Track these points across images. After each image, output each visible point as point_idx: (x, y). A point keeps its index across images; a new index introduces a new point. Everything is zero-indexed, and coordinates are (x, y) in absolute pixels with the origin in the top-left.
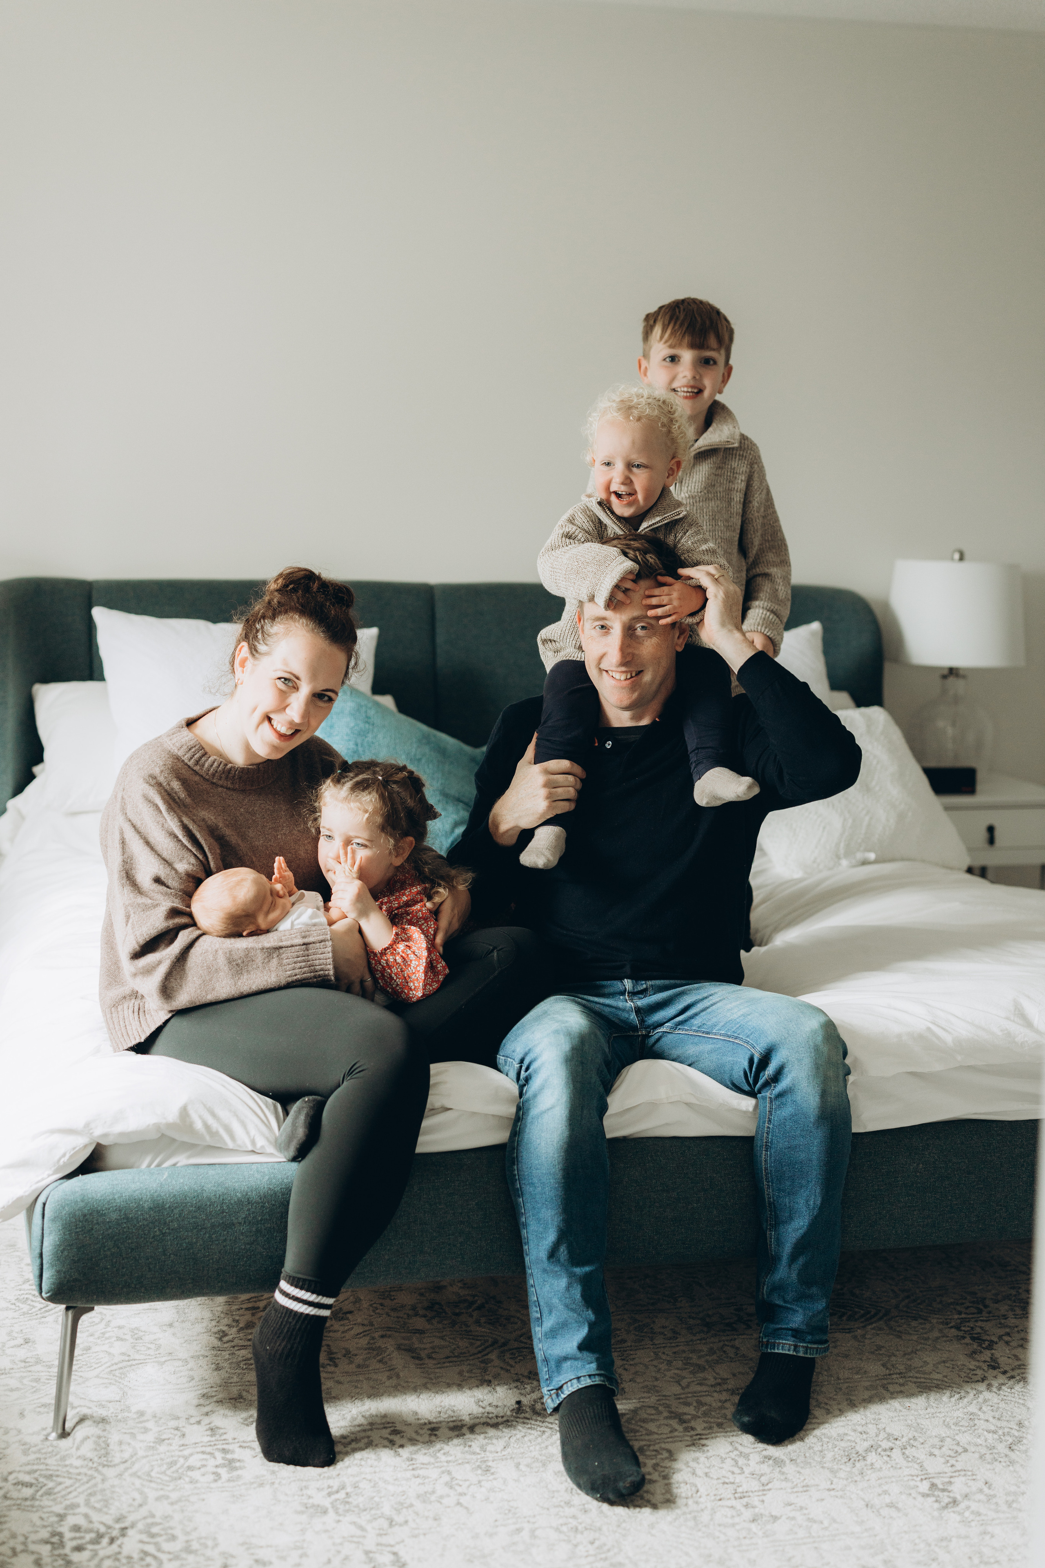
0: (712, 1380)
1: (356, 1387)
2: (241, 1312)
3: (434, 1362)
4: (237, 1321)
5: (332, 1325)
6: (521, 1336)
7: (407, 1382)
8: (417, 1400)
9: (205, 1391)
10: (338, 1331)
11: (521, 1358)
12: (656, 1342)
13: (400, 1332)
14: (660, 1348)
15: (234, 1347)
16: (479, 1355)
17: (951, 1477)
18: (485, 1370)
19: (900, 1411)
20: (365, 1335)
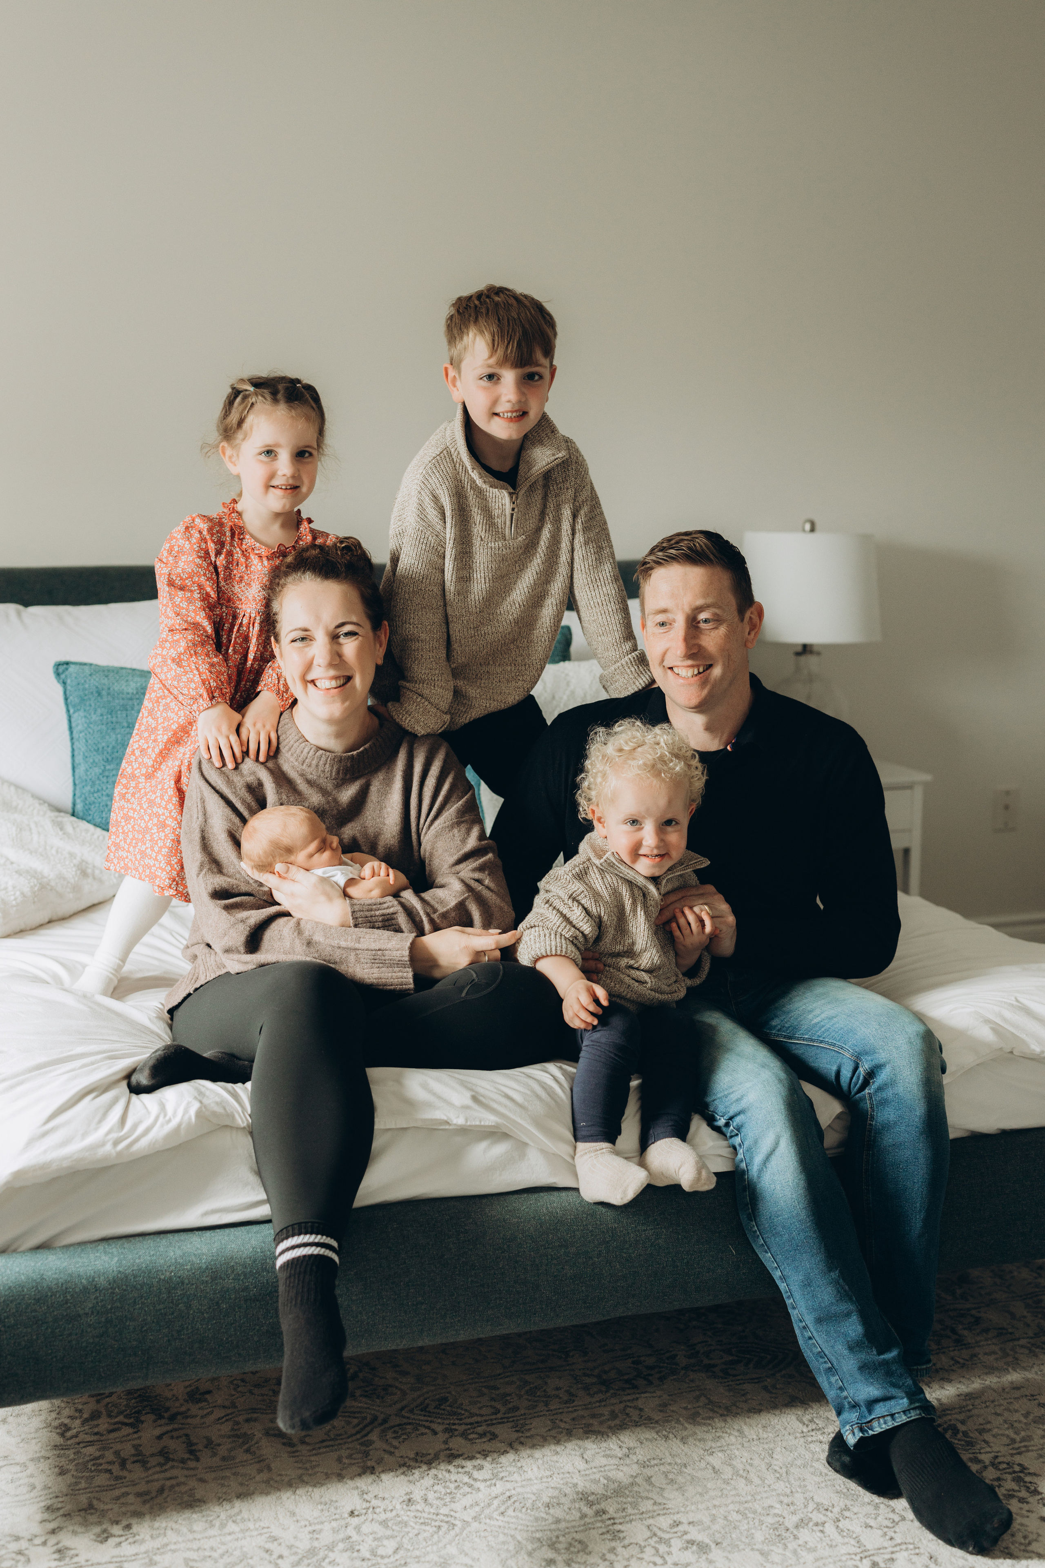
0: (619, 1450)
1: (223, 1485)
2: (84, 1399)
3: (308, 1448)
4: (80, 1411)
5: (189, 1410)
6: (403, 1409)
7: (280, 1475)
8: (293, 1497)
9: (49, 1502)
10: (196, 1416)
11: (405, 1437)
12: (552, 1408)
13: (266, 1414)
14: (557, 1414)
15: (79, 1444)
16: (358, 1436)
17: (892, 1553)
18: (366, 1454)
19: (826, 1475)
20: (227, 1420)
